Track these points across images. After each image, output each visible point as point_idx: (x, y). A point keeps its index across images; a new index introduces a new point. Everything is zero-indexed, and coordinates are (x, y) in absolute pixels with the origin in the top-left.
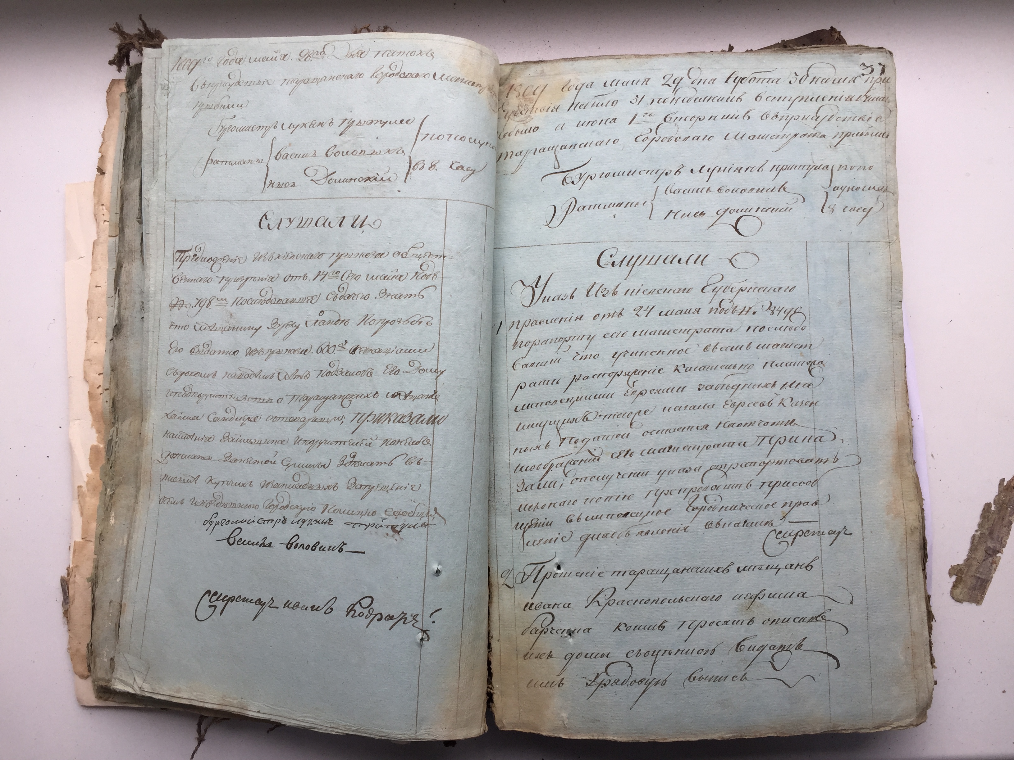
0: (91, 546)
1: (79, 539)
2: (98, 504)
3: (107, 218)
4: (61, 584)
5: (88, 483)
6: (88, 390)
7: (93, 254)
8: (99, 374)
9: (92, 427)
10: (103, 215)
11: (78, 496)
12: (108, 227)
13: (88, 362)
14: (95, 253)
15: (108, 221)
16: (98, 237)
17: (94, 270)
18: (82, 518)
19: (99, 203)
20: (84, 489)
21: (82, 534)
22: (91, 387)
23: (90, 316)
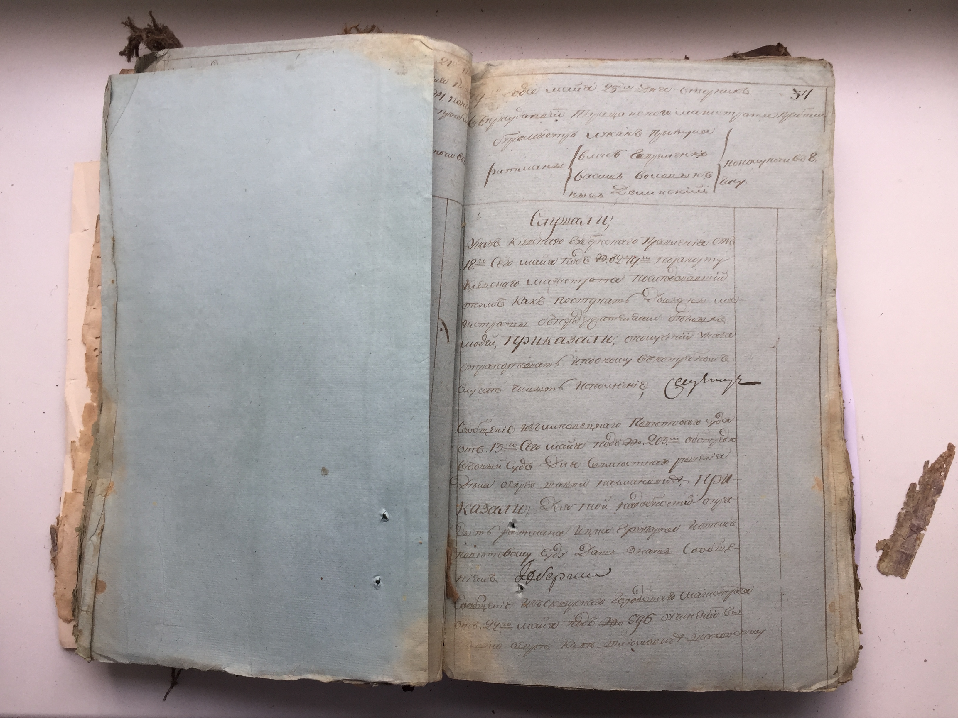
0: (81, 498)
1: (69, 490)
2: (89, 458)
4: (51, 532)
5: (80, 439)
6: (86, 353)
7: (96, 227)
8: (97, 338)
9: (87, 385)
11: (72, 450)
13: (87, 326)
14: (98, 226)
17: (97, 241)
18: (73, 471)
20: (77, 444)
21: (73, 486)
22: (88, 349)
23: (91, 285)
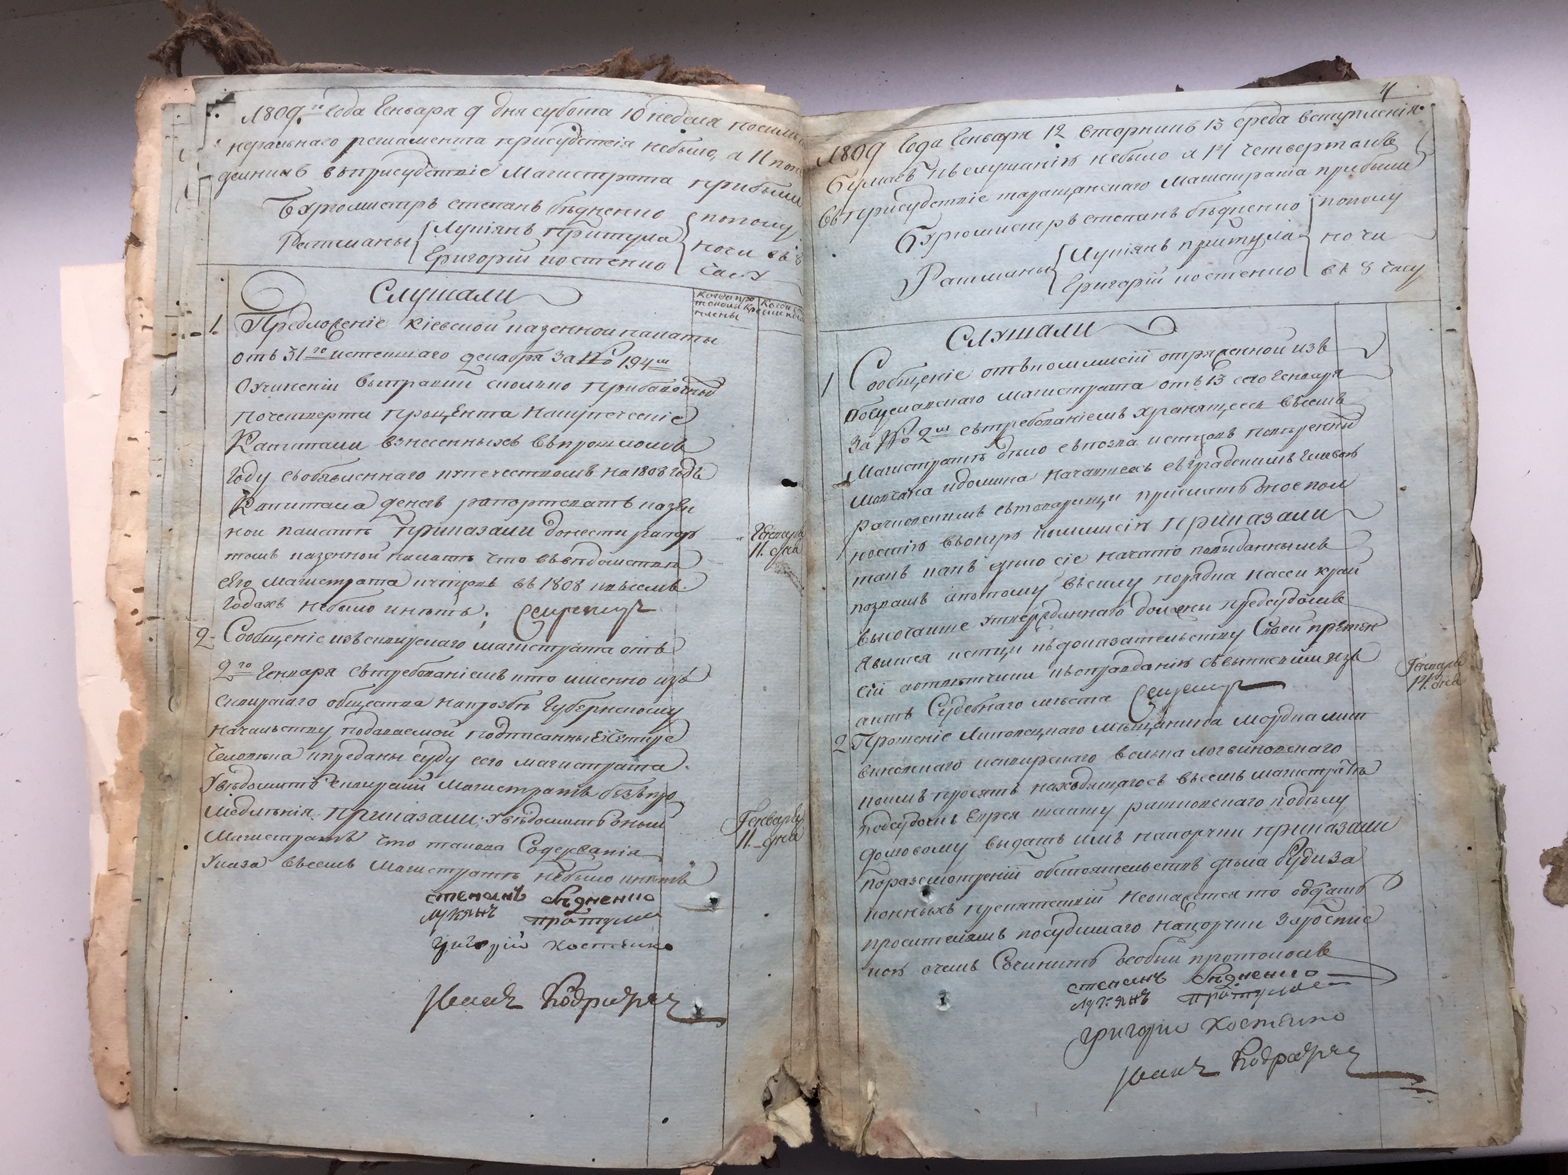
0: (126, 886)
1: (104, 871)
2: (138, 811)
3: (148, 321)
5: (117, 777)
6: (114, 617)
7: (123, 383)
8: (136, 590)
9: (122, 679)
10: (142, 316)
11: (101, 798)
12: (151, 337)
13: (114, 567)
14: (127, 381)
15: (151, 328)
16: (133, 355)
17: (124, 409)
18: (108, 835)
19: (134, 296)
20: (111, 785)
21: (109, 864)
22: (120, 612)
23: (116, 492)
